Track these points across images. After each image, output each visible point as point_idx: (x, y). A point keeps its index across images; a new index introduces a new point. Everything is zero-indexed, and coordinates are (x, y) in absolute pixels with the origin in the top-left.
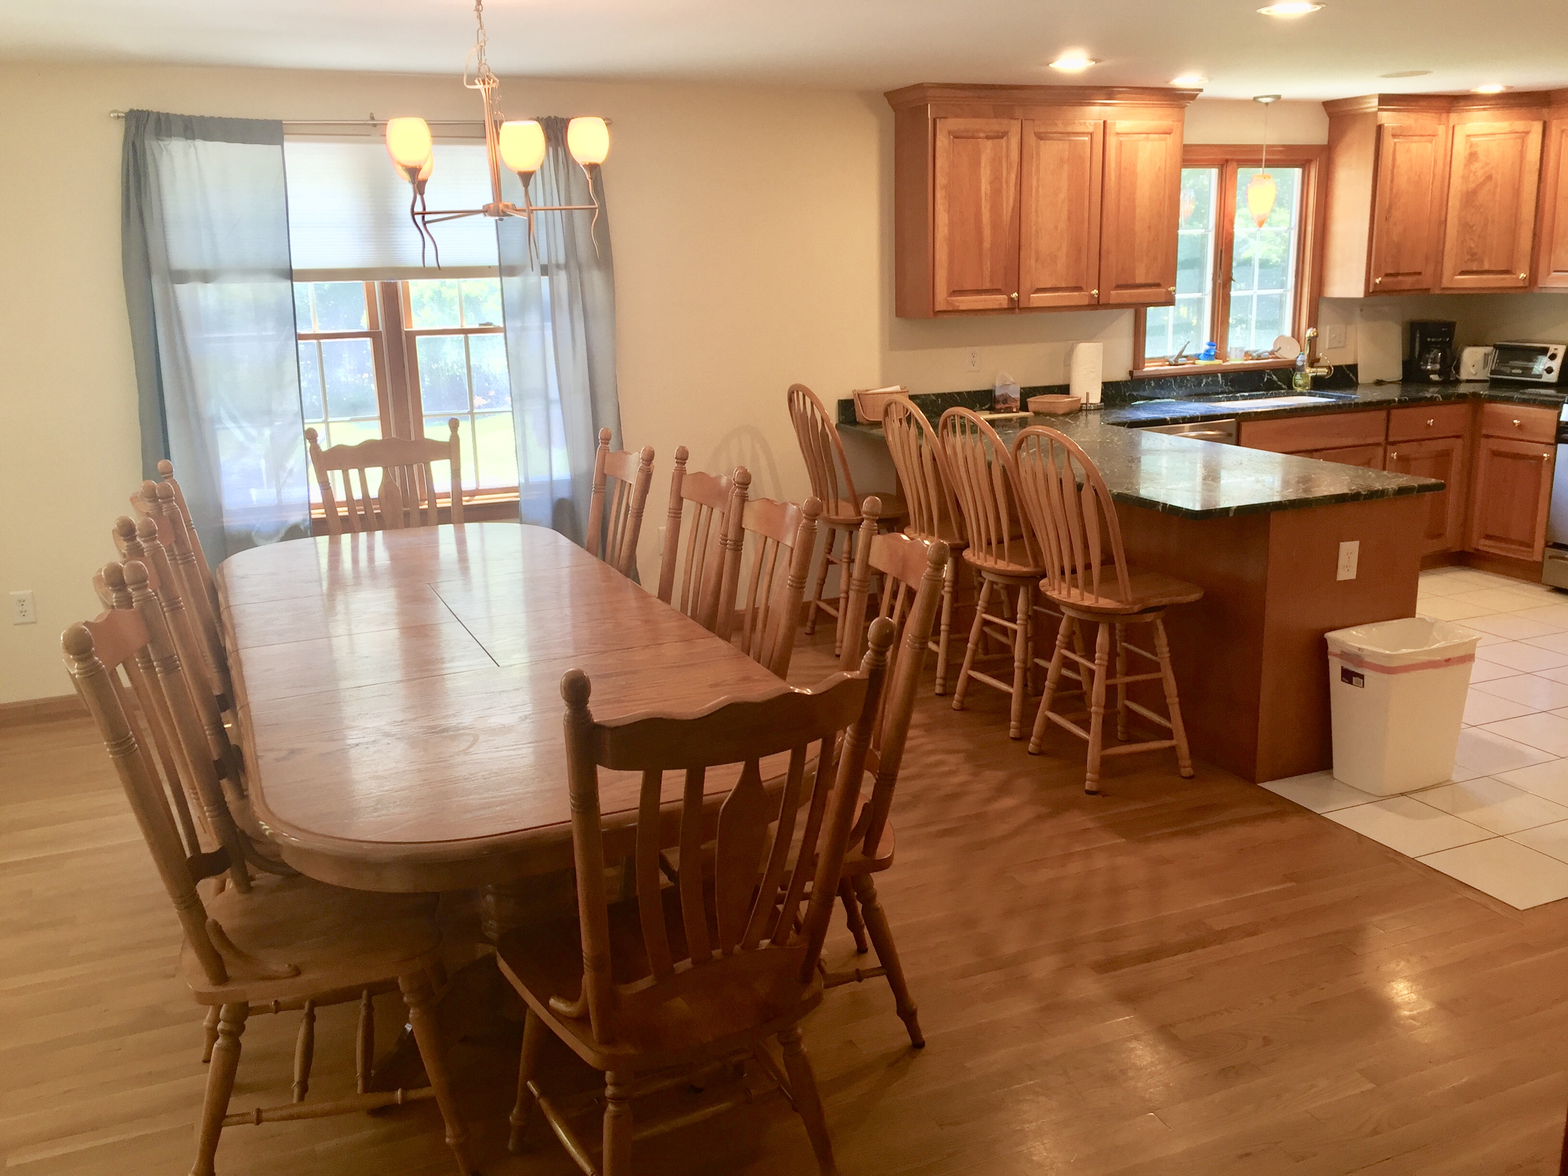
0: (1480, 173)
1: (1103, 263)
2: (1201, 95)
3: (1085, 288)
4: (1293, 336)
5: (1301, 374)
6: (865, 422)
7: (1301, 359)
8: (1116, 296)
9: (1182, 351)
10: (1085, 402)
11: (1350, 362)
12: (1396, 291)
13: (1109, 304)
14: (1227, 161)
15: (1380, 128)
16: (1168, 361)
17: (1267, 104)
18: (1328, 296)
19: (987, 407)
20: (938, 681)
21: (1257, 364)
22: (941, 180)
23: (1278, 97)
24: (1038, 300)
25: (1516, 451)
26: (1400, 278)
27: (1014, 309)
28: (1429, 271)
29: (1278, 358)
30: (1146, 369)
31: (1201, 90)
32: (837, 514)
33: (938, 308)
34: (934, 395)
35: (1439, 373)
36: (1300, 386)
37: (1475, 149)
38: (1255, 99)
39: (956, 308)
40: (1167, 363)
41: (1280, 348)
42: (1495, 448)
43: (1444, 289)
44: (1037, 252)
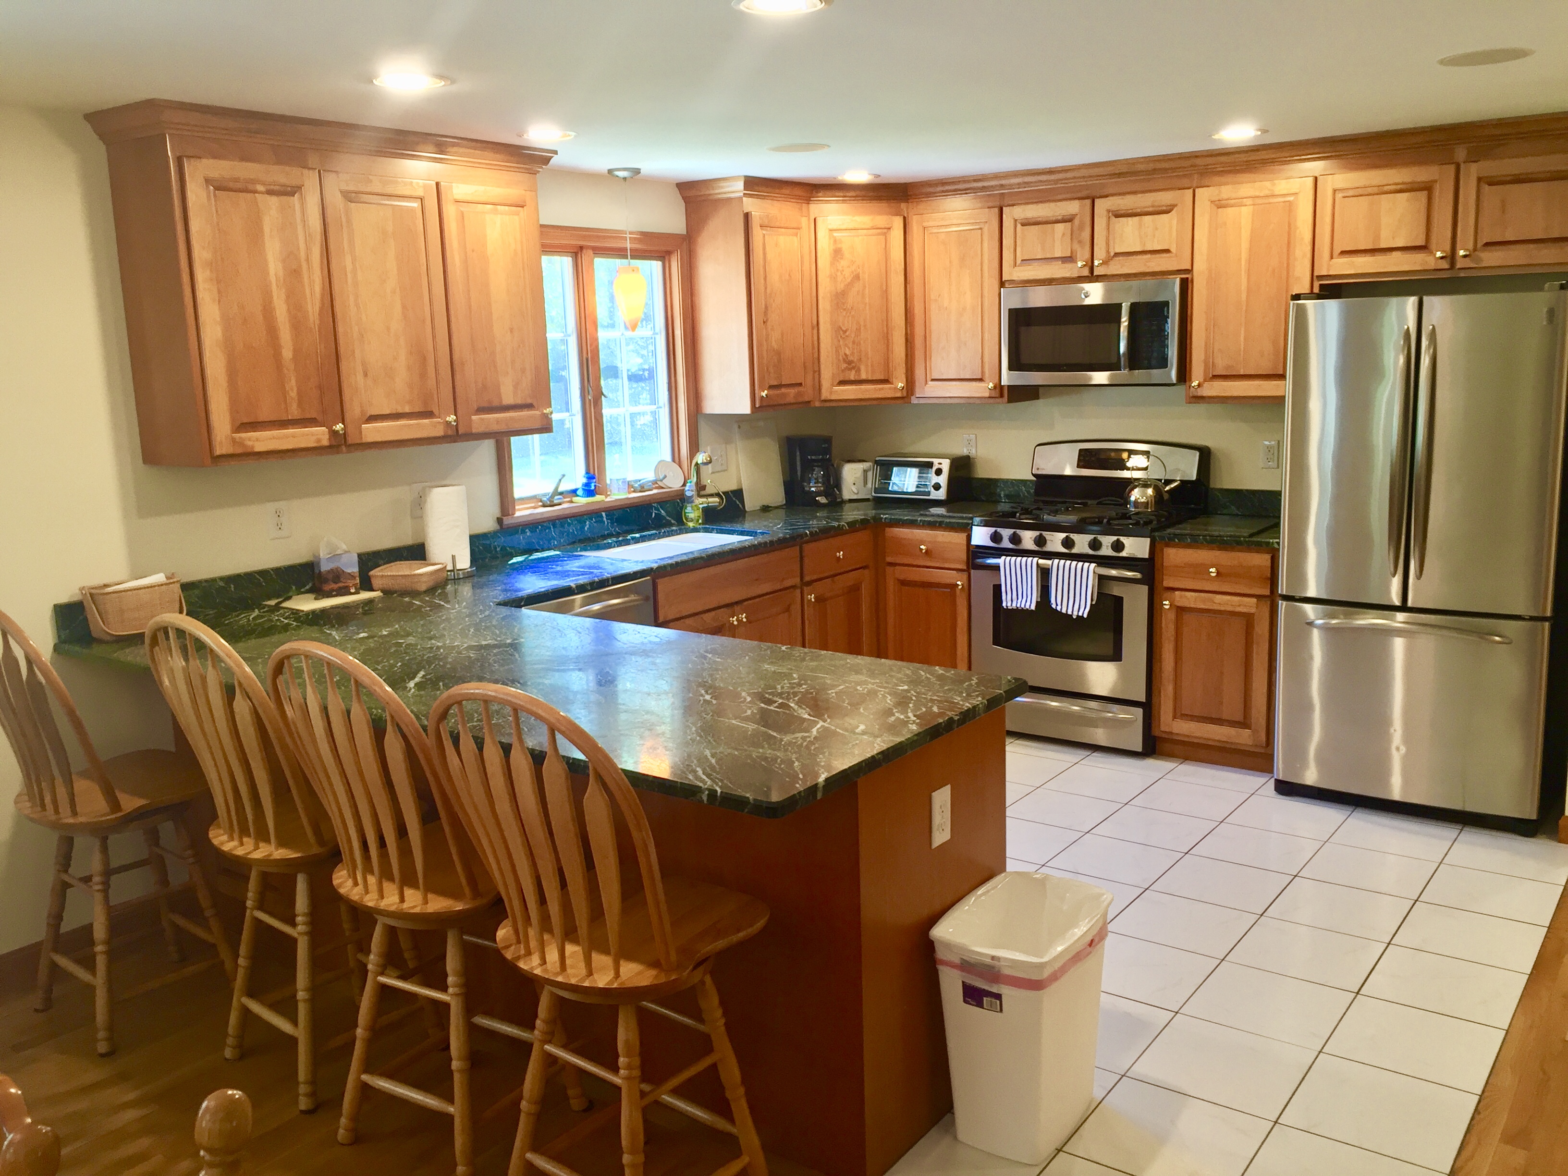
0: (847, 273)
1: (458, 377)
2: (555, 160)
3: (436, 412)
4: (674, 460)
5: (692, 507)
6: (108, 638)
7: (690, 490)
8: (480, 422)
9: (557, 488)
10: (452, 568)
11: (734, 487)
12: (781, 405)
13: (472, 434)
14: (581, 248)
15: (747, 216)
16: (541, 501)
17: (625, 179)
18: (708, 412)
19: (307, 587)
20: (303, 1089)
21: (643, 496)
22: (201, 254)
23: (637, 171)
24: (372, 432)
25: (925, 579)
26: (783, 390)
27: (339, 446)
28: (809, 381)
29: (663, 488)
30: (518, 514)
31: (556, 152)
32: (75, 813)
33: (218, 452)
34: (222, 579)
35: (825, 494)
36: (692, 520)
37: (839, 246)
38: (610, 171)
39: (249, 450)
40: (540, 504)
41: (665, 477)
42: (902, 577)
43: (825, 401)
44: (364, 364)
